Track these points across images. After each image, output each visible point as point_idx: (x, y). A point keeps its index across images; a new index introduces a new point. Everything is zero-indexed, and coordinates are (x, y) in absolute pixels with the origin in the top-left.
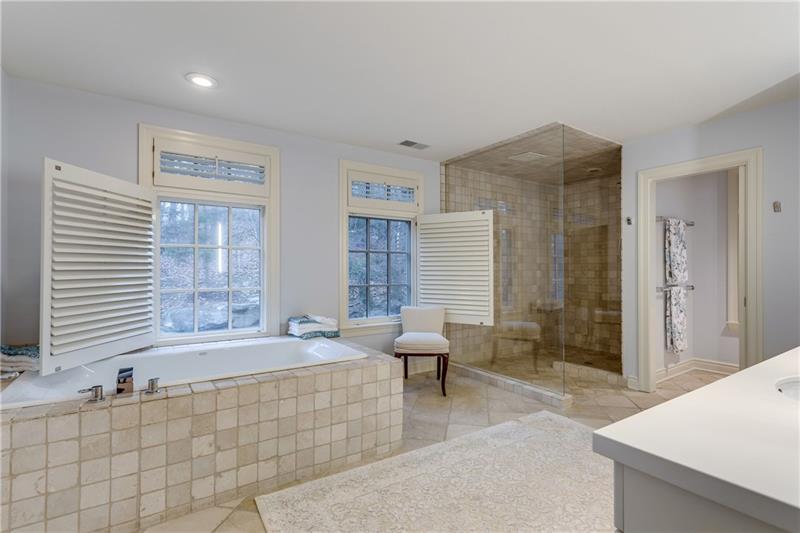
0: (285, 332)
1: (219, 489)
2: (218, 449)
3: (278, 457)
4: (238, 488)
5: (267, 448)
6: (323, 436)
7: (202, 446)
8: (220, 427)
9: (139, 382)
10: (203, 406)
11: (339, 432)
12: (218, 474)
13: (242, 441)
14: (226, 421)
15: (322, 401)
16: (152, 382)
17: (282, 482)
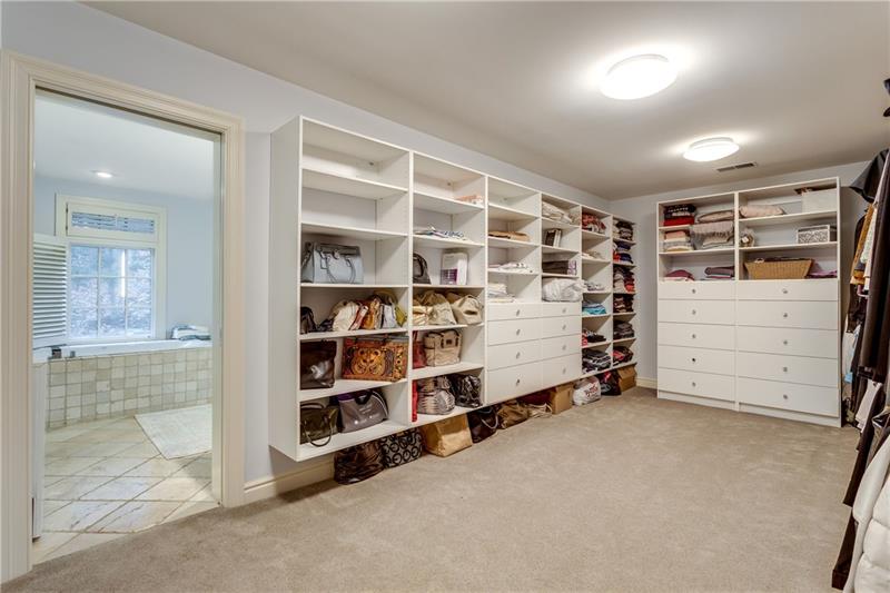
0: (170, 337)
1: (113, 410)
2: (112, 389)
3: (150, 396)
4: (125, 411)
5: (144, 391)
6: (181, 387)
7: (102, 386)
8: (113, 377)
9: (65, 353)
10: (103, 365)
11: (192, 386)
12: (112, 402)
13: (127, 386)
14: (117, 374)
15: (180, 367)
16: (73, 353)
17: (152, 409)
